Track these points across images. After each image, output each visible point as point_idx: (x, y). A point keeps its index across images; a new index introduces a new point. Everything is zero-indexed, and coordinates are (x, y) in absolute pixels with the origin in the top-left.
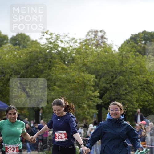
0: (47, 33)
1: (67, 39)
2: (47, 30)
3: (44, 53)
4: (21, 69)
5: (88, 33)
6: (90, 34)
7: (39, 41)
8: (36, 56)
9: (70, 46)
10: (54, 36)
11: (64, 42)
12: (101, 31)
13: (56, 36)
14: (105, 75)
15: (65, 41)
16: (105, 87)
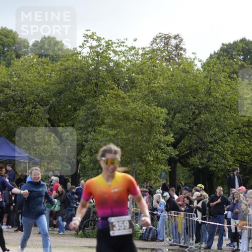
0: (92, 37)
1: (123, 49)
2: (93, 33)
3: (86, 70)
4: (51, 96)
5: (155, 39)
6: (158, 41)
7: (79, 50)
8: (74, 75)
9: (128, 61)
10: (103, 43)
11: (119, 53)
12: (175, 38)
13: (106, 42)
14: (183, 109)
15: (121, 52)
16: (181, 129)
